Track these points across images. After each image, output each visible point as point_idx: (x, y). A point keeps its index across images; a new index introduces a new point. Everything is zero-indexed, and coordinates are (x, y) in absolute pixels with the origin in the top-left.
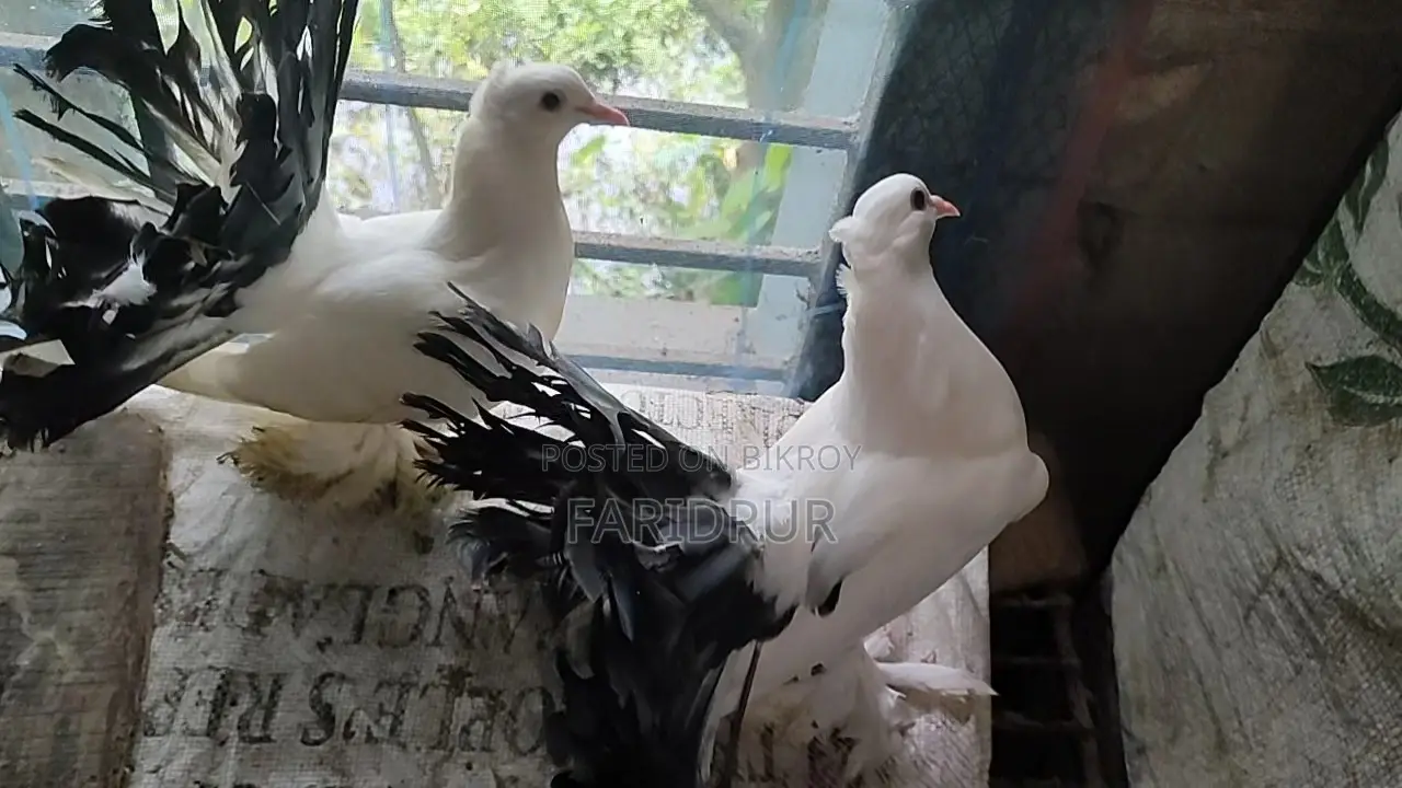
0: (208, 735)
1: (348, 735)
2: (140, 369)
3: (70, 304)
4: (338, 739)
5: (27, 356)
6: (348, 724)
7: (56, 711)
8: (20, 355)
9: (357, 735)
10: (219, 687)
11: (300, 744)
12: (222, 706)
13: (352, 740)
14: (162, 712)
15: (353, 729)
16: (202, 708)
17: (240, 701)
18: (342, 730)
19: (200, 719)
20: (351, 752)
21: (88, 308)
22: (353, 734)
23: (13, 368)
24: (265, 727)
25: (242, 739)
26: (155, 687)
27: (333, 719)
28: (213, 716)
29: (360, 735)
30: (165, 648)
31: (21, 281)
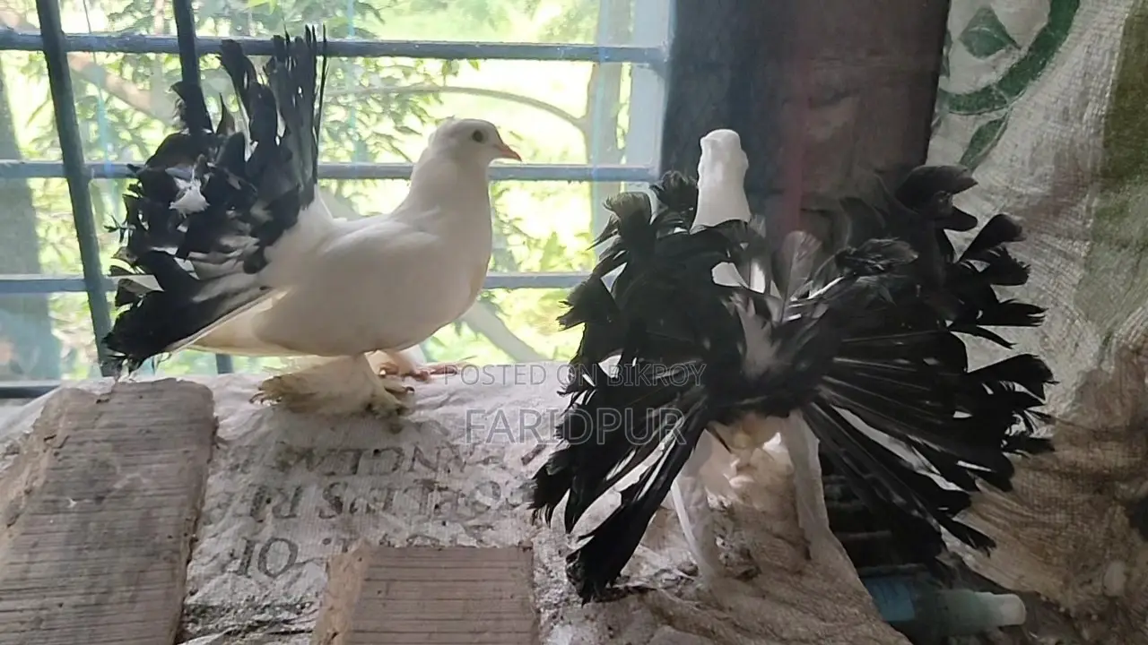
0: (251, 515)
1: (353, 509)
2: (204, 302)
3: (156, 249)
4: (346, 514)
5: (132, 281)
6: (352, 505)
7: (143, 508)
8: (127, 280)
9: (359, 510)
10: (257, 494)
11: (317, 518)
12: (260, 502)
13: (355, 513)
14: (217, 512)
15: (356, 507)
16: (245, 504)
17: (272, 501)
18: (348, 508)
19: (245, 509)
20: (356, 519)
21: (167, 253)
22: (356, 510)
23: (125, 286)
24: (292, 509)
25: (276, 517)
26: (210, 502)
27: (341, 504)
28: (254, 508)
29: (361, 509)
30: (216, 484)
31: (125, 229)
